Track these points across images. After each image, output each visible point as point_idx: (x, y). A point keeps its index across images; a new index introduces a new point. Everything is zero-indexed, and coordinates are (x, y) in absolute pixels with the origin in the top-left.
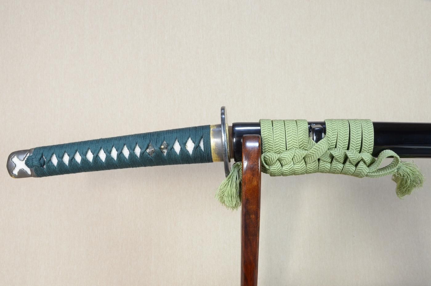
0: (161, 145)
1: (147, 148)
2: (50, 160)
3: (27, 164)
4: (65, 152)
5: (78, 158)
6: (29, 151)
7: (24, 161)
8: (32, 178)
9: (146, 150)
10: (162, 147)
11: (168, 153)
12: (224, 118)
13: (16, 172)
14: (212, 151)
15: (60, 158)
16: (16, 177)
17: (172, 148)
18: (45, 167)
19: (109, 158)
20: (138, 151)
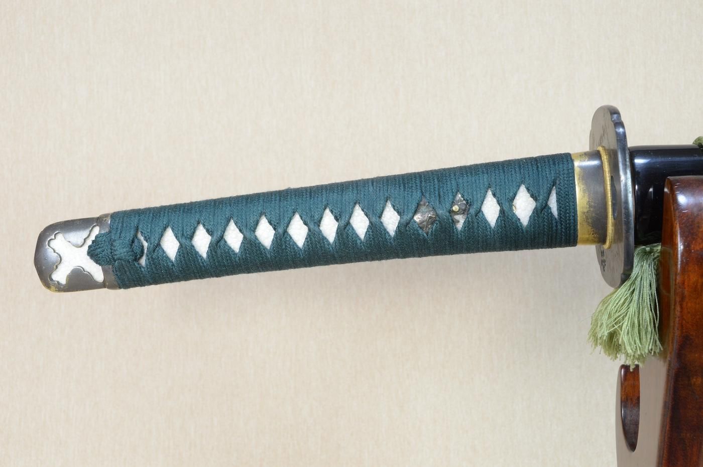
0: (453, 204)
1: (415, 212)
2: (159, 245)
3: (93, 253)
4: (198, 223)
5: (234, 238)
6: (99, 221)
7: (85, 248)
8: (106, 290)
9: (413, 217)
10: (456, 208)
11: (468, 224)
12: (624, 134)
13: (60, 276)
14: (579, 219)
15: (186, 237)
16: (60, 288)
17: (479, 211)
18: (143, 261)
19: (315, 237)
20: (391, 220)
